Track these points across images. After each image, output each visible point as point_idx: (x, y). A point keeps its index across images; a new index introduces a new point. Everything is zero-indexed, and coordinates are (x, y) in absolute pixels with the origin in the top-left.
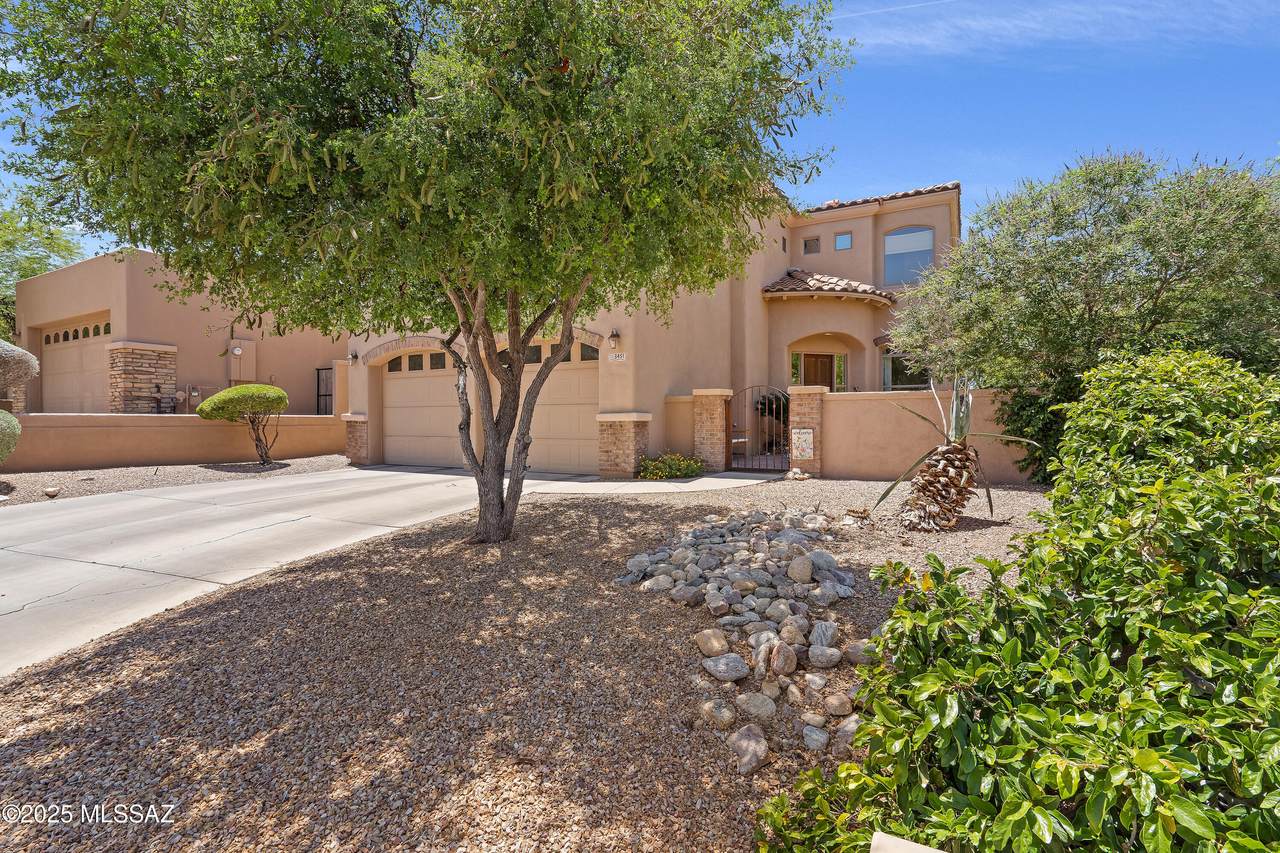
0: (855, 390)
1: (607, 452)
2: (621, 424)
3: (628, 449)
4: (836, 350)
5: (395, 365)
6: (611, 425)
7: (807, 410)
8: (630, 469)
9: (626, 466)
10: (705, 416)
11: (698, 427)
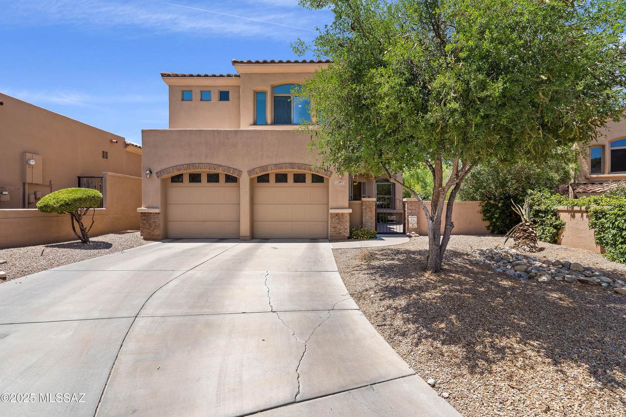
0: (369, 197)
1: (335, 227)
2: (343, 214)
3: (346, 226)
4: (363, 180)
5: (177, 179)
6: (337, 214)
7: (414, 208)
8: (348, 235)
9: (345, 234)
10: (367, 210)
11: (364, 215)
